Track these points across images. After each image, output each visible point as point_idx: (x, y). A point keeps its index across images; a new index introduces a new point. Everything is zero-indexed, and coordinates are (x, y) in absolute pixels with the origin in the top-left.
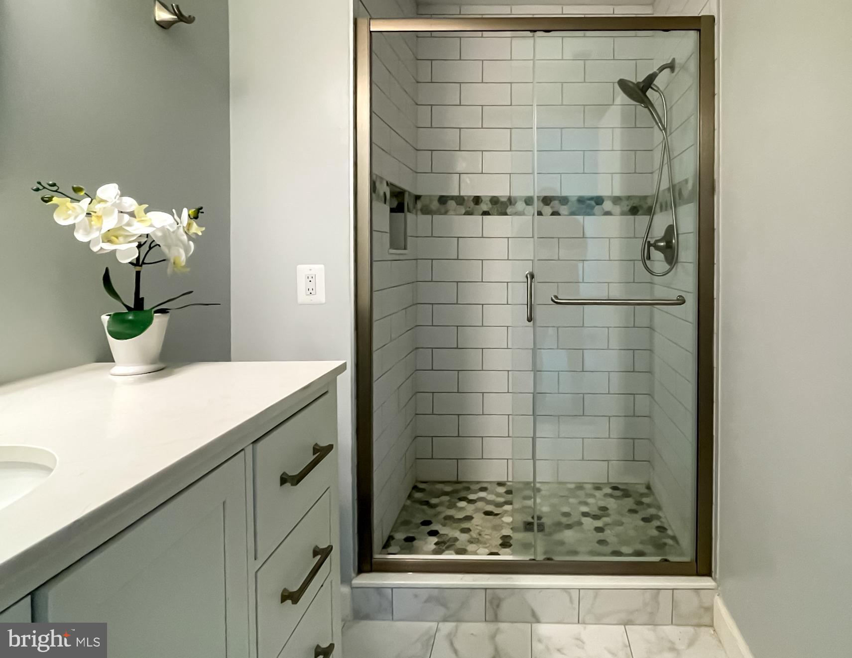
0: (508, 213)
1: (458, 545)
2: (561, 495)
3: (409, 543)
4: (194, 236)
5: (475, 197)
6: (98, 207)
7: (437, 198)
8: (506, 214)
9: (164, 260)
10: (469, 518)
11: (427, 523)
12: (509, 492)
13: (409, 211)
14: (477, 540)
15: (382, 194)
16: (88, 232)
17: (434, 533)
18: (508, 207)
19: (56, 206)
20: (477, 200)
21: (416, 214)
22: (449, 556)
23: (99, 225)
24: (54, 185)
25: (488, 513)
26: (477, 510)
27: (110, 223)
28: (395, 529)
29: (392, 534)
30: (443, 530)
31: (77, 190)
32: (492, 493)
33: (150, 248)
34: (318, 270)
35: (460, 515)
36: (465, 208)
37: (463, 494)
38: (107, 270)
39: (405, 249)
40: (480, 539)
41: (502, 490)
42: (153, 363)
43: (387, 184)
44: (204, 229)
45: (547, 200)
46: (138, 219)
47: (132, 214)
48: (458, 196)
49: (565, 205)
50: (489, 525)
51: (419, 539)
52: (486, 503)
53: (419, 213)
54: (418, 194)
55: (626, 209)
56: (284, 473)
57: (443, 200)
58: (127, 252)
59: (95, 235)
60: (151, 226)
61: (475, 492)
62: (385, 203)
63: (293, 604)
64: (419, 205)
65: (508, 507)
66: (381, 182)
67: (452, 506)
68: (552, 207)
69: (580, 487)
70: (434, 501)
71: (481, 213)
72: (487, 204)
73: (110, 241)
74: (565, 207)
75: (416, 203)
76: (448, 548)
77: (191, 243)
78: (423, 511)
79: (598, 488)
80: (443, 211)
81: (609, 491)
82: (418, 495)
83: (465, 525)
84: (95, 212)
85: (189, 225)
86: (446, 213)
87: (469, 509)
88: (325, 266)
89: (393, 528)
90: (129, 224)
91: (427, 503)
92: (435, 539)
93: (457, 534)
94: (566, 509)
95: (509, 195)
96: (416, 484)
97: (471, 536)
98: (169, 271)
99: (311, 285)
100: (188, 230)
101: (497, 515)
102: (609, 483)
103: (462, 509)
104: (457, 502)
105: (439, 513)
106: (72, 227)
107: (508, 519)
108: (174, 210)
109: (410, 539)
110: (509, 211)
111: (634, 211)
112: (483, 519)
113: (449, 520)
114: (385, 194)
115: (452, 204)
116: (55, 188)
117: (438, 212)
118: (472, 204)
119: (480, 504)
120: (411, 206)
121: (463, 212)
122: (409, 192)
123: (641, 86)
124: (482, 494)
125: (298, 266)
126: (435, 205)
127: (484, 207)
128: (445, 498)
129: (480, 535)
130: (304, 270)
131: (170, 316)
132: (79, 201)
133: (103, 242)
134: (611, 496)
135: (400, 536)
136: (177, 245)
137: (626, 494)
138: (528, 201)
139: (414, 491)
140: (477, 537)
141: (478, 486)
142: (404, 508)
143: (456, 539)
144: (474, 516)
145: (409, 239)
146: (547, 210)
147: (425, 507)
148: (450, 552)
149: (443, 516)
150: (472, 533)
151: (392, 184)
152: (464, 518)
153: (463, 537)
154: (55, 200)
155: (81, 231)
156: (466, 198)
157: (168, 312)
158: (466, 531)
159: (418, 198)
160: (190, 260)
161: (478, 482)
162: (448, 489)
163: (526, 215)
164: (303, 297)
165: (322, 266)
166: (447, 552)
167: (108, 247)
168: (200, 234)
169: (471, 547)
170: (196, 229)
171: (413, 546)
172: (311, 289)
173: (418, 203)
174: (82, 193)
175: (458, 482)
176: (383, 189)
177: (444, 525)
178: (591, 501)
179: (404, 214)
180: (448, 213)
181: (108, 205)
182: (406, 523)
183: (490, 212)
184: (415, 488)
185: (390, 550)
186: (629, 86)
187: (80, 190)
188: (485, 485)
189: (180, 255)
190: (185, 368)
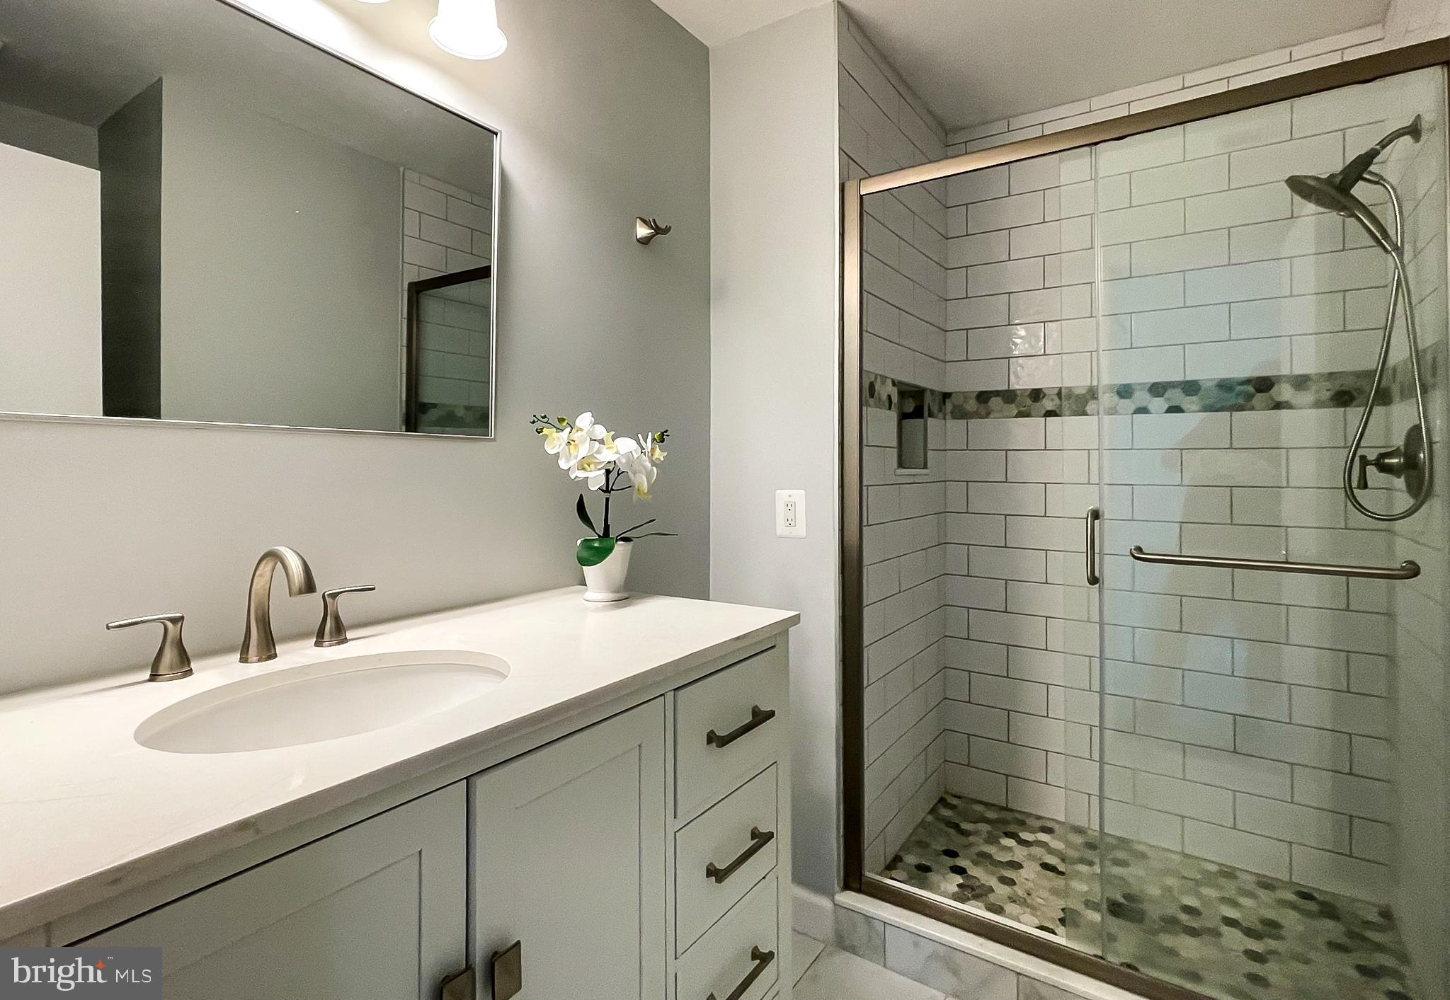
0: (1089, 412)
1: (992, 898)
2: (1186, 875)
3: (922, 873)
4: (658, 462)
5: (1033, 390)
6: (575, 436)
7: (975, 395)
8: (1085, 414)
9: (630, 487)
10: (1016, 866)
11: (952, 854)
12: (1091, 846)
13: (931, 415)
14: (1022, 900)
15: (884, 397)
16: (568, 460)
17: (960, 871)
18: (1087, 403)
19: (546, 436)
20: (1037, 395)
21: (945, 419)
22: (975, 909)
23: (576, 454)
24: (545, 417)
25: (1046, 866)
26: (1031, 857)
27: (584, 450)
28: (905, 847)
29: (902, 854)
30: (974, 871)
31: (561, 420)
32: (1060, 839)
33: (619, 475)
34: (798, 496)
35: (1004, 857)
36: (1017, 407)
37: (1011, 828)
38: (581, 496)
39: (925, 467)
40: (1029, 901)
41: (1079, 840)
42: (617, 591)
43: (894, 384)
44: (666, 454)
45: (1157, 389)
46: (606, 446)
47: (602, 442)
48: (1006, 391)
49: (1193, 395)
50: (1046, 883)
51: (937, 872)
52: (1047, 850)
53: (948, 416)
54: (948, 391)
55: (1326, 395)
56: (712, 732)
57: (983, 397)
58: (596, 479)
59: (573, 462)
60: (617, 452)
61: (1033, 831)
62: (890, 409)
63: (716, 882)
64: (949, 406)
65: (1083, 868)
66: (883, 383)
67: (993, 840)
68: (1168, 400)
69: (1229, 873)
70: (965, 826)
71: (1043, 412)
72: (1053, 400)
73: (584, 469)
74: (1195, 398)
75: (944, 403)
76: (976, 897)
77: (655, 469)
78: (947, 834)
79: (1267, 884)
80: (983, 413)
81: (1290, 896)
82: (946, 813)
83: (1009, 874)
84: (574, 441)
85: (653, 449)
86: (987, 415)
87: (1020, 853)
88: (806, 491)
89: (903, 846)
90: (598, 452)
91: (956, 827)
92: (959, 879)
93: (993, 882)
94: (1190, 901)
95: (1089, 384)
96: (943, 796)
97: (1015, 891)
98: (635, 497)
99: (790, 515)
100: (652, 455)
101: (1062, 873)
102: (1291, 882)
103: (1010, 849)
104: (1000, 837)
105: (971, 845)
106: (557, 455)
107: (1080, 887)
108: (639, 435)
109: (924, 869)
110: (1089, 409)
111: (1343, 398)
112: (1038, 873)
113: (983, 859)
114: (889, 397)
115: (995, 402)
116: (546, 420)
117: (977, 415)
118: (1029, 402)
119: (1036, 851)
120: (935, 409)
121: (1015, 412)
122: (932, 392)
123: (1338, 180)
124: (1043, 837)
125: (778, 491)
126: (972, 405)
127: (1048, 404)
128: (984, 828)
129: (1029, 894)
130: (783, 495)
131: (634, 546)
132: (562, 430)
133: (578, 469)
134: (1294, 906)
135: (911, 859)
136: (640, 472)
137: (1329, 910)
138: (1124, 392)
139: (939, 805)
140: (1024, 896)
141: (1039, 823)
142: (923, 824)
143: (991, 890)
144: (1024, 864)
145: (930, 454)
146: (1159, 404)
147: (952, 831)
148: (980, 904)
149: (976, 850)
150: (1015, 888)
151: (901, 383)
152: (1007, 862)
153: (1002, 890)
154: (545, 431)
155: (564, 459)
156: (1018, 392)
157: (632, 540)
158: (1011, 882)
159: (946, 396)
160: (652, 487)
161: (1039, 818)
162: (991, 815)
163: (1120, 414)
164: (781, 529)
165: (803, 492)
166: (972, 902)
167: (581, 474)
168: (662, 459)
169: (1010, 908)
170: (659, 455)
171: (926, 878)
172: (790, 520)
173: (947, 403)
174: (565, 424)
175: (1006, 809)
176: (887, 390)
177: (976, 863)
178: (1246, 902)
179: (922, 420)
180: (991, 416)
181: (584, 433)
182: (922, 844)
183: (1058, 411)
184: (942, 801)
185: (894, 873)
186: (1309, 186)
187: (564, 420)
188: (1049, 824)
189: (642, 482)
190: (644, 600)
